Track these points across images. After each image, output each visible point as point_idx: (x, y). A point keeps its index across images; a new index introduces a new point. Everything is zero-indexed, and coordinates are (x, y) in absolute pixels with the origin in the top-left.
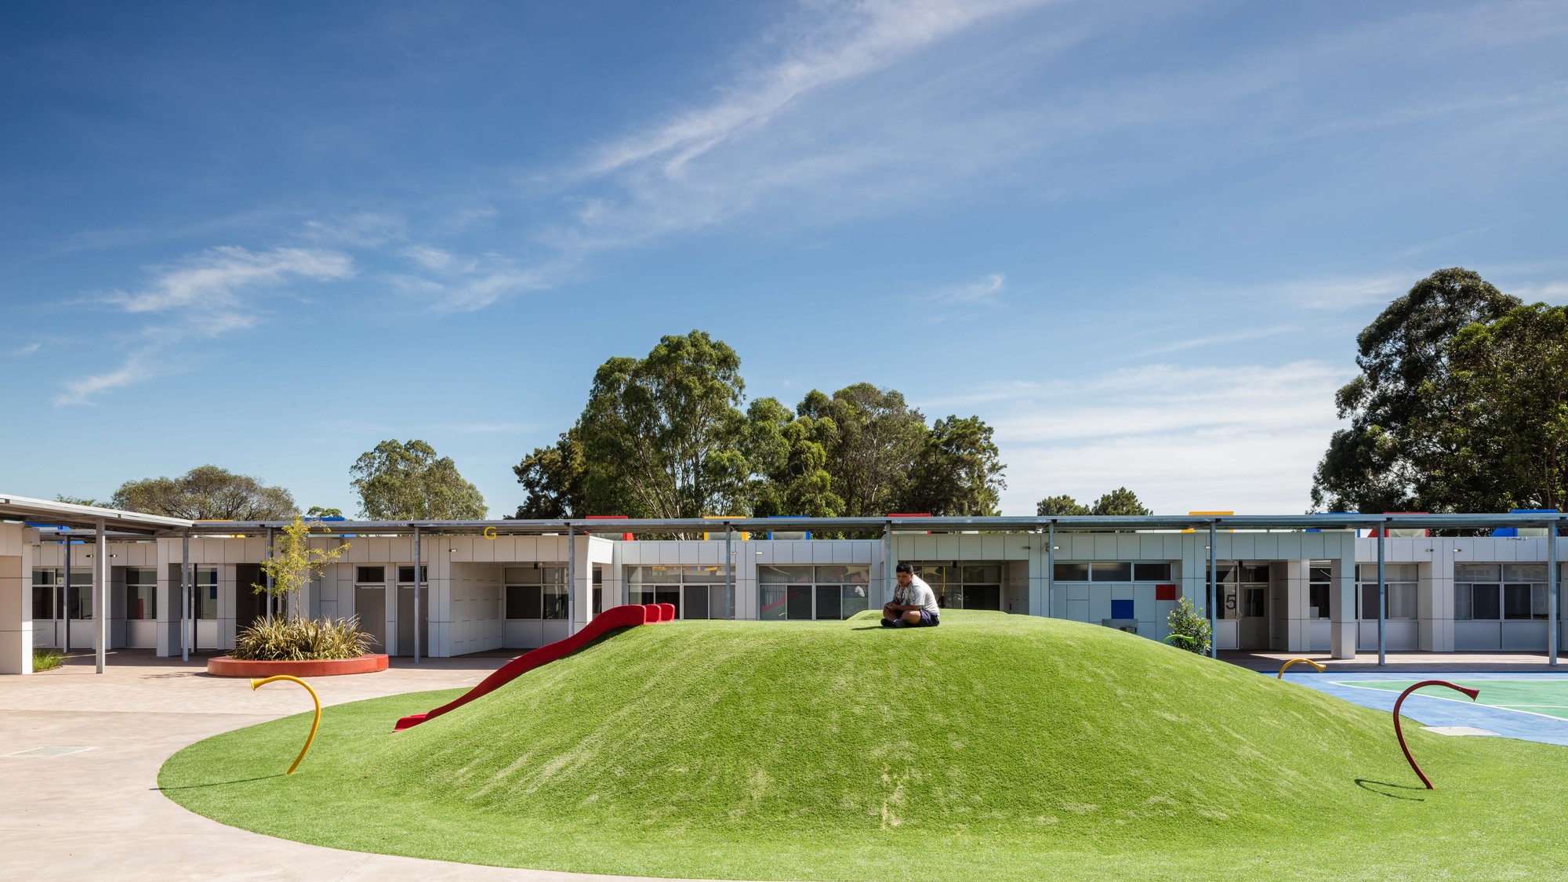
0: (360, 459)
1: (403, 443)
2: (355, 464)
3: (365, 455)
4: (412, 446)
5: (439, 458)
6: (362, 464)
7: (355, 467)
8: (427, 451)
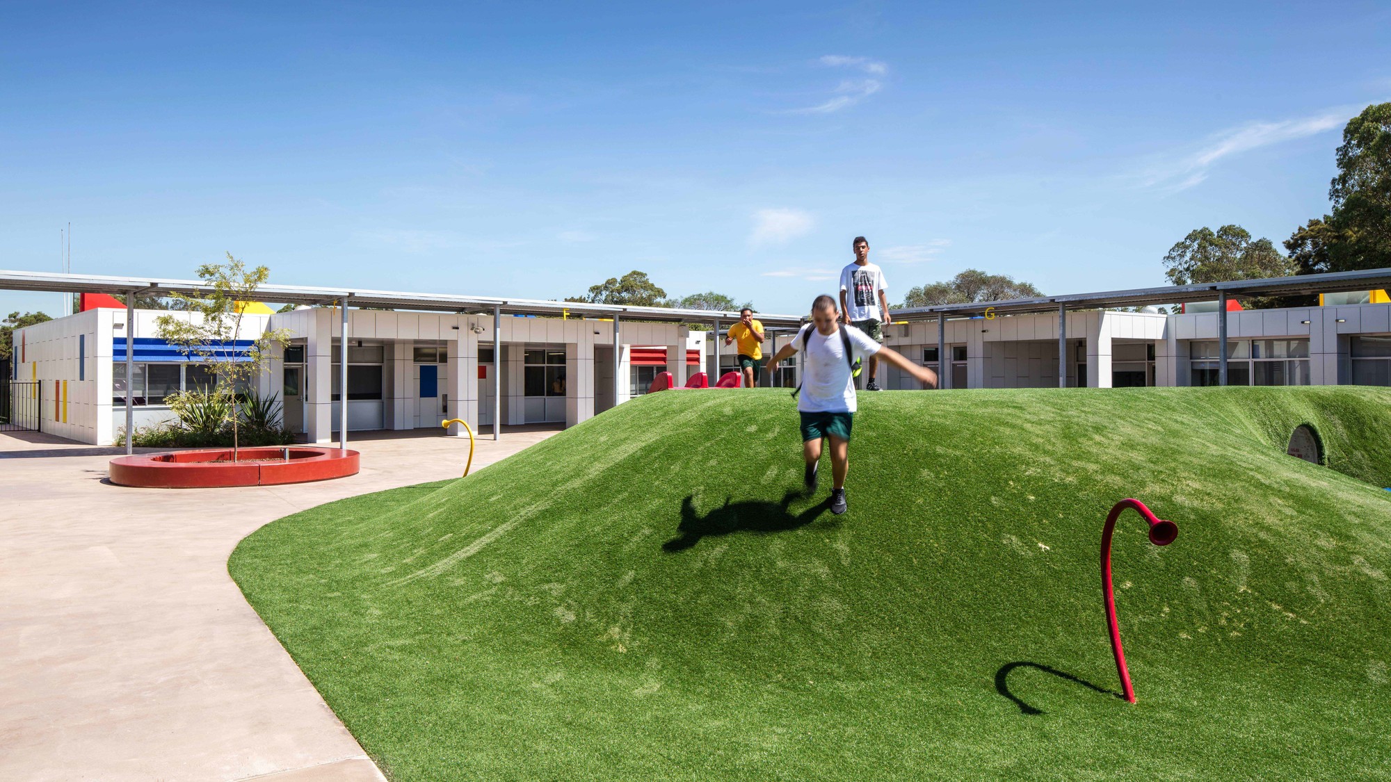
0: (1173, 249)
1: (1214, 230)
2: (1167, 255)
3: (1177, 245)
4: (1225, 231)
5: (1254, 239)
6: (1174, 254)
7: (1168, 257)
8: (1242, 234)
